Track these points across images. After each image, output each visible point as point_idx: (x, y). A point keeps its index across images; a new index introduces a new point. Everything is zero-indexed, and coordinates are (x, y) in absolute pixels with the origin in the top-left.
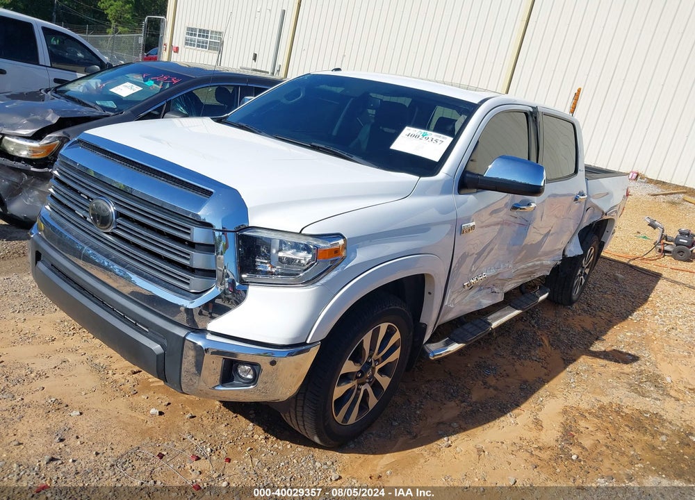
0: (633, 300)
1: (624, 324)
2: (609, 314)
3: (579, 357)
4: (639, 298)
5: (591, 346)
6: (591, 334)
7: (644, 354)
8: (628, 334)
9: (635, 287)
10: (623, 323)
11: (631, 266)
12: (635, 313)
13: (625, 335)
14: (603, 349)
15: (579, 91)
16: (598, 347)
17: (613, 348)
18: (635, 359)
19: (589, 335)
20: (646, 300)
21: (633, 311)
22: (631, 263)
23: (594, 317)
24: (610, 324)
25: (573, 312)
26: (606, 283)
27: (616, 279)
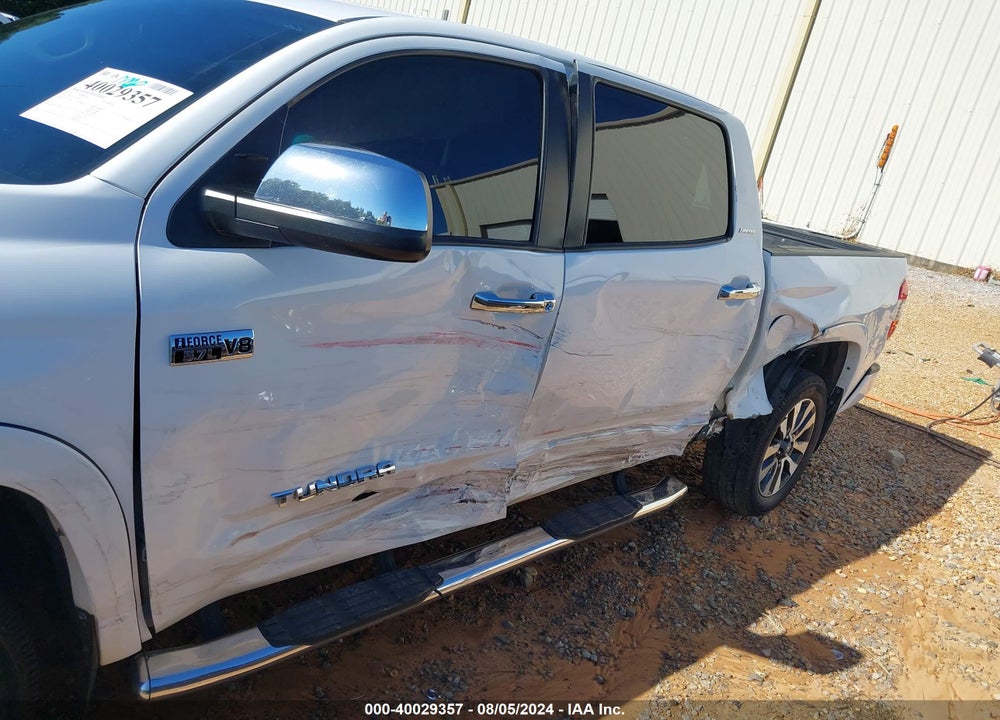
0: (906, 508)
1: (864, 565)
2: (840, 538)
3: (708, 651)
4: (924, 503)
5: (755, 619)
6: (771, 588)
7: (877, 648)
8: (862, 590)
9: (922, 478)
10: (864, 561)
11: (933, 436)
12: (899, 539)
13: (854, 593)
14: (779, 630)
15: (895, 130)
16: (771, 624)
17: (809, 627)
18: (849, 657)
19: (763, 589)
20: (937, 508)
21: (897, 533)
22: (934, 428)
23: (802, 544)
24: (830, 562)
25: (759, 530)
26: (864, 466)
27: (888, 460)
